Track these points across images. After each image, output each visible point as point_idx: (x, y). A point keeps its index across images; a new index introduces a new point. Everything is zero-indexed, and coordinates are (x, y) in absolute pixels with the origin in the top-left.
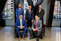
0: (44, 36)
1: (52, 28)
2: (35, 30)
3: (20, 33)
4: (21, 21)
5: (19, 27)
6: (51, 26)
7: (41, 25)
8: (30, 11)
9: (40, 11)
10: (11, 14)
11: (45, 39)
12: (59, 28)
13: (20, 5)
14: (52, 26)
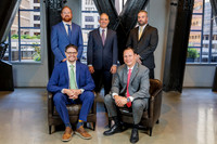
0: (158, 122)
1: (184, 93)
2: (122, 101)
3: (70, 114)
4: (72, 68)
5: (64, 91)
6: (179, 88)
7: (146, 85)
8: (104, 33)
9: (140, 34)
10: (33, 46)
11: (161, 136)
12: (209, 94)
13: (66, 12)
14: (184, 85)
